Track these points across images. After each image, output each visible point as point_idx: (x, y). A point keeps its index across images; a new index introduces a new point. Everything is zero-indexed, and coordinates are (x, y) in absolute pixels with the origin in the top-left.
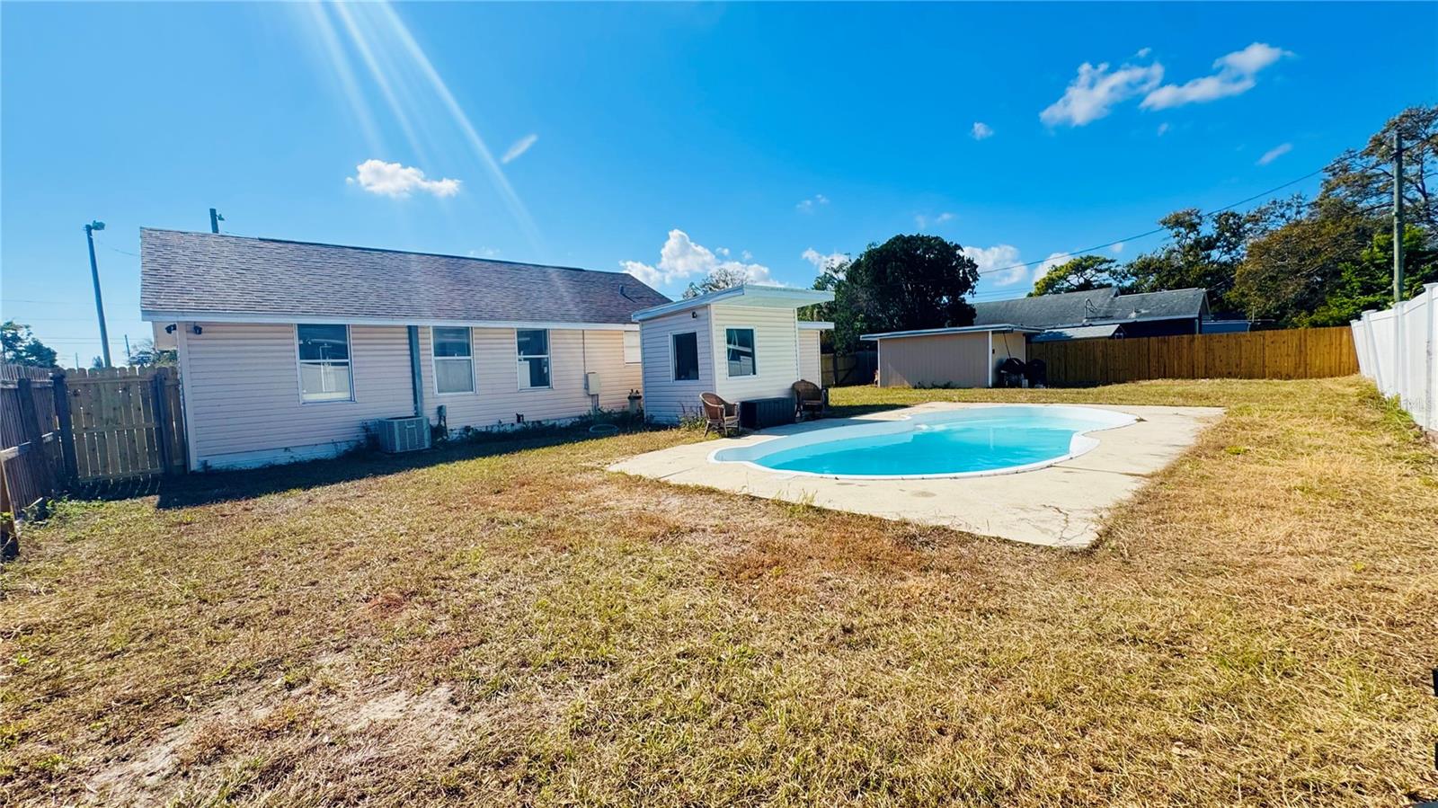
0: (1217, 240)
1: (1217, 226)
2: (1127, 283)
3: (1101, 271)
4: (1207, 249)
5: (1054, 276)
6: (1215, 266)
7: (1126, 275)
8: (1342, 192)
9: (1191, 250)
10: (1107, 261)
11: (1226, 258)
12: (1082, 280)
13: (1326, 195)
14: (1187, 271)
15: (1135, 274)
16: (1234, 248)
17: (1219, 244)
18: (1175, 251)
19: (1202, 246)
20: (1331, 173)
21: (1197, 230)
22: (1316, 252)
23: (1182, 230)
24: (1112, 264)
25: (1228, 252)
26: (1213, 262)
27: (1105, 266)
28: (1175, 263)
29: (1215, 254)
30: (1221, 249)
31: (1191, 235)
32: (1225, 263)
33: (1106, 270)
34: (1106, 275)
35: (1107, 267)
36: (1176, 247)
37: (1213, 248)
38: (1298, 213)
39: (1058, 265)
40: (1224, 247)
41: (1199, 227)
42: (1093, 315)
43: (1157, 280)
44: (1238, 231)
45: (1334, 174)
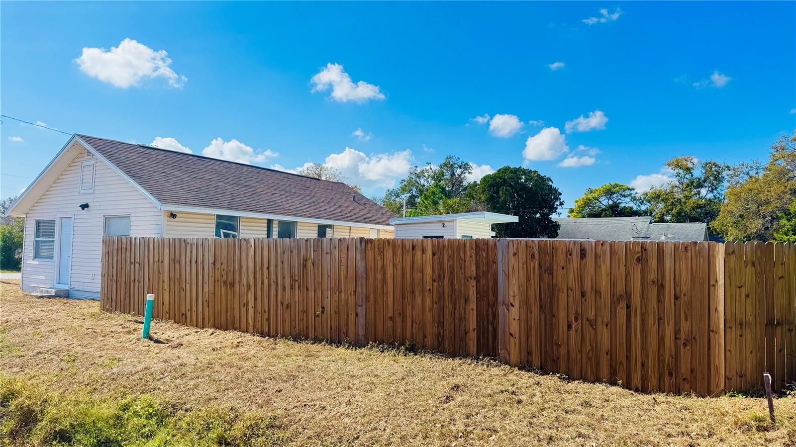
0: (705, 181)
1: (704, 171)
2: (643, 208)
3: (624, 196)
4: (698, 188)
5: (590, 196)
6: (703, 201)
7: (643, 201)
8: (782, 163)
9: (687, 187)
10: (629, 189)
11: (710, 196)
12: (611, 202)
13: (773, 164)
14: (685, 203)
15: (649, 202)
16: (716, 189)
17: (706, 184)
18: (676, 187)
19: (695, 184)
20: (775, 150)
21: (691, 173)
22: (767, 203)
23: (681, 171)
24: (632, 192)
25: (712, 191)
26: (702, 198)
27: (627, 192)
28: (677, 196)
29: (703, 191)
30: (707, 188)
31: (687, 176)
32: (710, 200)
33: (629, 195)
34: (628, 199)
35: (628, 193)
36: (677, 183)
37: (702, 187)
38: (757, 173)
39: (593, 189)
40: (709, 187)
41: (692, 171)
42: (637, 236)
43: (665, 208)
44: (718, 176)
45: (777, 151)
